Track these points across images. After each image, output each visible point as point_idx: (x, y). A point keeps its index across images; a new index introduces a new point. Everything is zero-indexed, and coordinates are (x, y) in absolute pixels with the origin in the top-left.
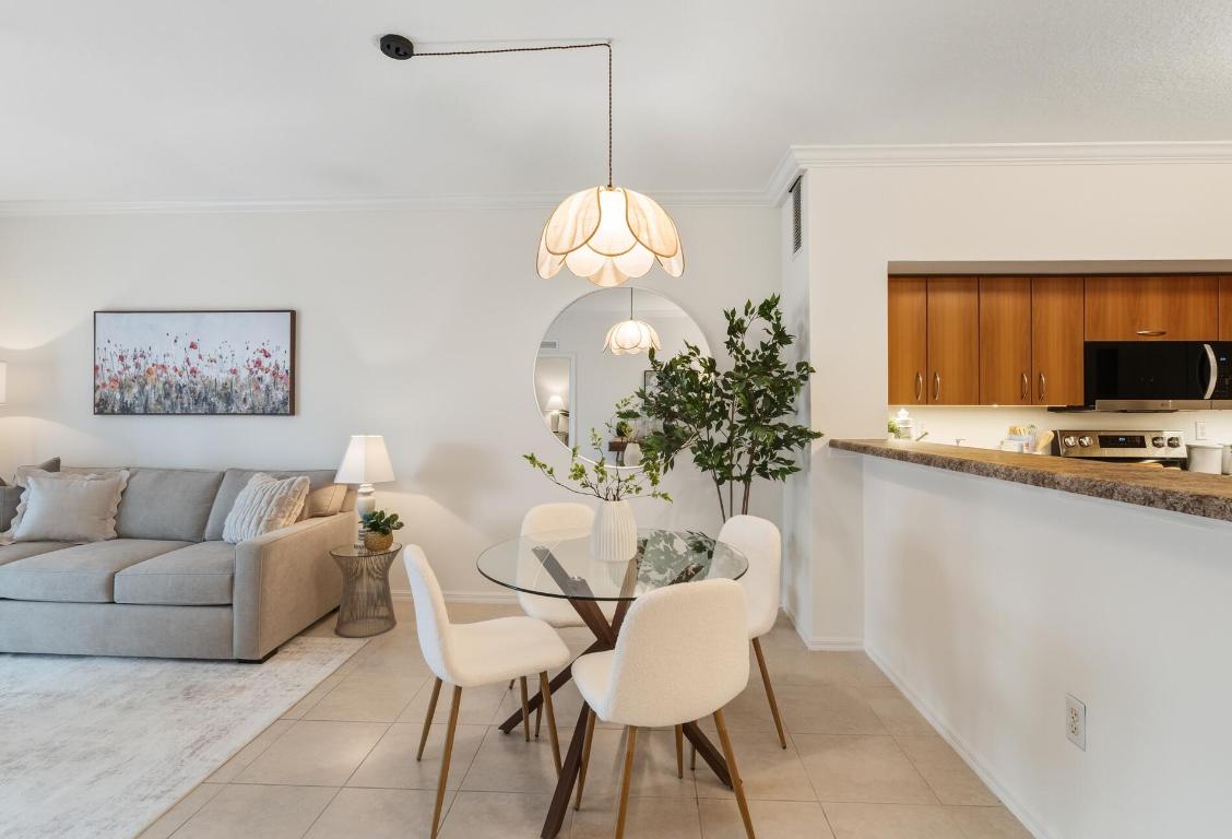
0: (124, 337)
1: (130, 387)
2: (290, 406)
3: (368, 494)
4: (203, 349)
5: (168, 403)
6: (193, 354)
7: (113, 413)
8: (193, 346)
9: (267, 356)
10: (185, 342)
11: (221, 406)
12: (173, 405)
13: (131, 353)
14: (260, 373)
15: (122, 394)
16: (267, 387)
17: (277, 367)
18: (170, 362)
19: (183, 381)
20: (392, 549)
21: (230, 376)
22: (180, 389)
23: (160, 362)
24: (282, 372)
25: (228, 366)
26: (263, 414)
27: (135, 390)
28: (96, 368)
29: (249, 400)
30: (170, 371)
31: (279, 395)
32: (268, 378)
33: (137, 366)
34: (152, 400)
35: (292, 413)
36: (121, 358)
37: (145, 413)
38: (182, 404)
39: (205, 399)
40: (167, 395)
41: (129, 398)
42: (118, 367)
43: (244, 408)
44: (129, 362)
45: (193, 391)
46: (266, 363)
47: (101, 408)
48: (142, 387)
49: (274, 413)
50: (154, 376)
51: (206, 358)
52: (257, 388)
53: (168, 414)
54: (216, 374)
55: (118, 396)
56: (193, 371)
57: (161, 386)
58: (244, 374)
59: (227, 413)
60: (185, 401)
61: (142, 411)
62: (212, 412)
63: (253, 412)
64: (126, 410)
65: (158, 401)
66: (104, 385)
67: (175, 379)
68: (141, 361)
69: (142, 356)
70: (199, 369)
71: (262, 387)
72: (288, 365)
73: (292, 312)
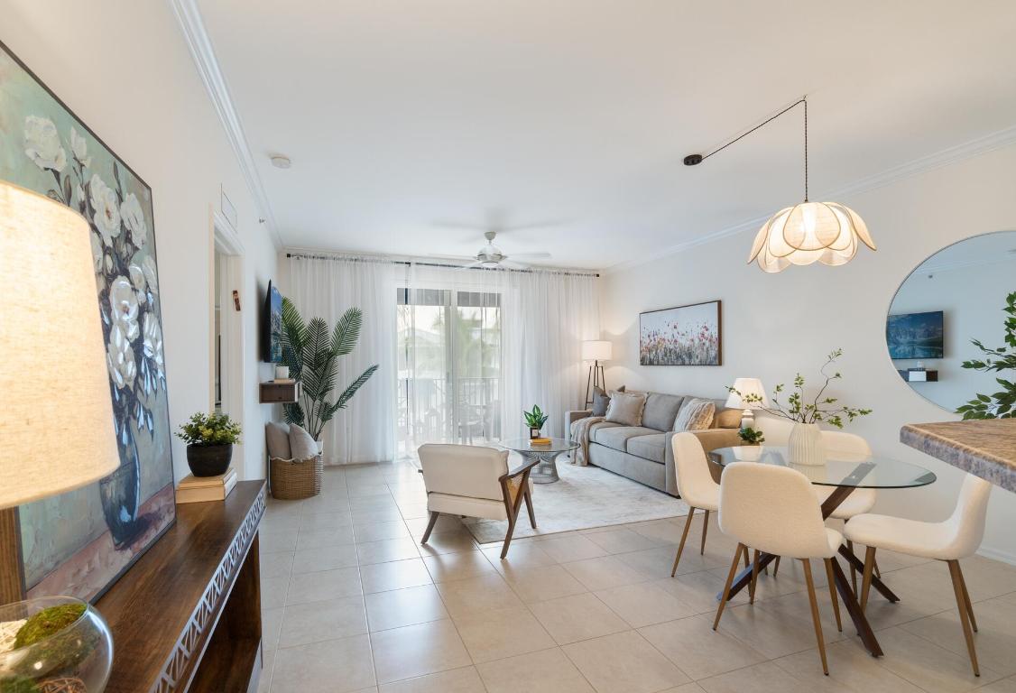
0: (650, 325)
1: (652, 350)
2: (719, 360)
3: (748, 417)
4: (679, 328)
5: (666, 359)
6: (675, 331)
7: (647, 364)
8: (675, 327)
9: (707, 329)
10: (672, 326)
11: (687, 361)
12: (668, 360)
13: (653, 333)
14: (704, 341)
15: (650, 354)
16: (707, 349)
17: (712, 336)
18: (666, 337)
19: (671, 347)
21: (691, 343)
22: (671, 351)
23: (663, 337)
24: (714, 339)
25: (690, 338)
26: (706, 365)
27: (654, 352)
28: (641, 342)
29: (699, 357)
30: (667, 341)
31: (713, 353)
32: (707, 343)
33: (655, 339)
34: (660, 359)
35: (720, 364)
36: (649, 336)
38: (671, 359)
39: (681, 357)
40: (666, 355)
41: (652, 357)
42: (648, 340)
43: (697, 361)
44: (652, 338)
45: (675, 352)
46: (706, 334)
47: (643, 362)
48: (657, 350)
49: (710, 364)
50: (661, 345)
51: (681, 333)
52: (703, 349)
54: (684, 342)
55: (648, 356)
56: (676, 341)
57: (663, 350)
58: (697, 341)
59: (690, 365)
60: (673, 358)
61: (657, 363)
62: (683, 364)
63: (701, 364)
64: (651, 363)
65: (663, 359)
66: (644, 350)
67: (669, 345)
68: (656, 337)
69: (656, 334)
70: (678, 339)
71: (705, 348)
72: (717, 336)
73: (720, 302)
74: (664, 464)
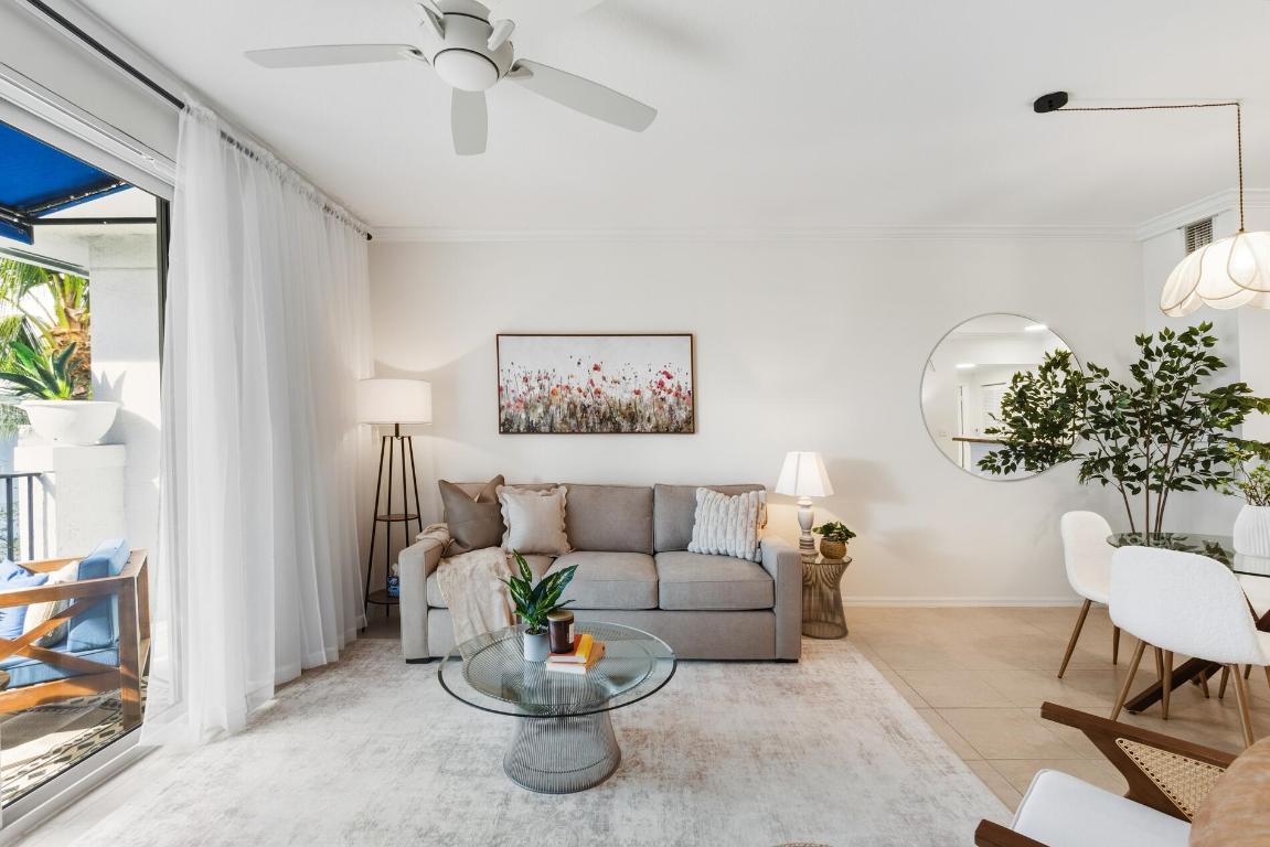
0: (524, 361)
1: (536, 407)
2: (688, 426)
3: (808, 506)
4: (605, 371)
5: (573, 422)
6: (596, 376)
7: (519, 432)
8: (596, 368)
9: (669, 377)
10: (588, 364)
11: (625, 425)
12: (579, 425)
13: (535, 374)
14: (663, 394)
15: (527, 413)
16: (671, 407)
17: (679, 388)
18: (574, 384)
19: (588, 401)
20: (845, 559)
21: (634, 396)
22: (585, 409)
23: (565, 383)
24: (684, 392)
25: (633, 387)
26: (668, 432)
27: (540, 410)
28: (500, 389)
29: (653, 419)
30: (575, 392)
31: (682, 415)
32: (671, 399)
33: (541, 387)
34: (558, 420)
35: (693, 433)
36: (526, 380)
37: (551, 432)
38: (587, 423)
39: (610, 419)
40: (573, 415)
41: (534, 418)
42: (522, 388)
43: (649, 427)
44: (534, 383)
45: (598, 411)
46: (668, 384)
47: (507, 427)
48: (547, 407)
49: (678, 431)
50: (558, 397)
51: (609, 379)
52: (661, 408)
53: (573, 432)
54: (621, 395)
55: (523, 416)
56: (598, 392)
57: (565, 406)
58: (647, 395)
59: (632, 432)
60: (591, 421)
61: (547, 429)
62: (617, 430)
63: (657, 430)
64: (532, 429)
65: (564, 421)
66: (509, 406)
67: (579, 399)
68: (546, 383)
69: (546, 377)
70: (603, 390)
71: (666, 406)
72: (689, 386)
73: (691, 335)
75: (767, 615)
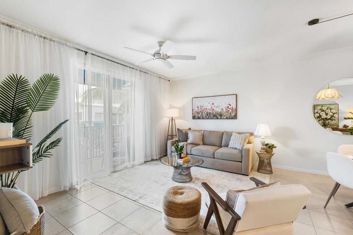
0: (198, 103)
1: (200, 113)
2: (235, 117)
3: (263, 139)
4: (215, 104)
5: (207, 116)
6: (213, 106)
7: (196, 119)
8: (213, 104)
9: (230, 105)
10: (211, 103)
11: (219, 117)
12: (209, 117)
13: (200, 106)
14: (229, 109)
15: (198, 115)
16: (230, 113)
17: (233, 108)
18: (208, 108)
19: (211, 112)
20: (272, 153)
21: (221, 110)
22: (210, 113)
23: (206, 108)
24: (234, 109)
25: (221, 108)
26: (229, 119)
27: (201, 114)
28: (193, 110)
29: (226, 116)
30: (208, 110)
31: (233, 114)
32: (230, 111)
33: (201, 109)
35: (236, 119)
36: (198, 107)
37: (203, 119)
38: (211, 117)
39: (216, 116)
40: (207, 115)
41: (199, 116)
42: (197, 109)
43: (225, 118)
44: (200, 108)
45: (213, 114)
46: (230, 107)
47: (194, 118)
48: (202, 113)
49: (232, 118)
50: (204, 111)
51: (216, 106)
52: (228, 113)
53: (207, 119)
54: (218, 110)
55: (197, 115)
56: (213, 109)
57: (206, 113)
58: (225, 110)
59: (221, 119)
60: (211, 116)
61: (202, 118)
62: (217, 118)
63: (227, 118)
64: (199, 118)
65: (205, 116)
66: (194, 113)
67: (209, 111)
68: (202, 108)
69: (202, 107)
70: (214, 109)
71: (229, 113)
72: (235, 108)
73: (236, 95)
74: (241, 162)
75: (240, 163)
